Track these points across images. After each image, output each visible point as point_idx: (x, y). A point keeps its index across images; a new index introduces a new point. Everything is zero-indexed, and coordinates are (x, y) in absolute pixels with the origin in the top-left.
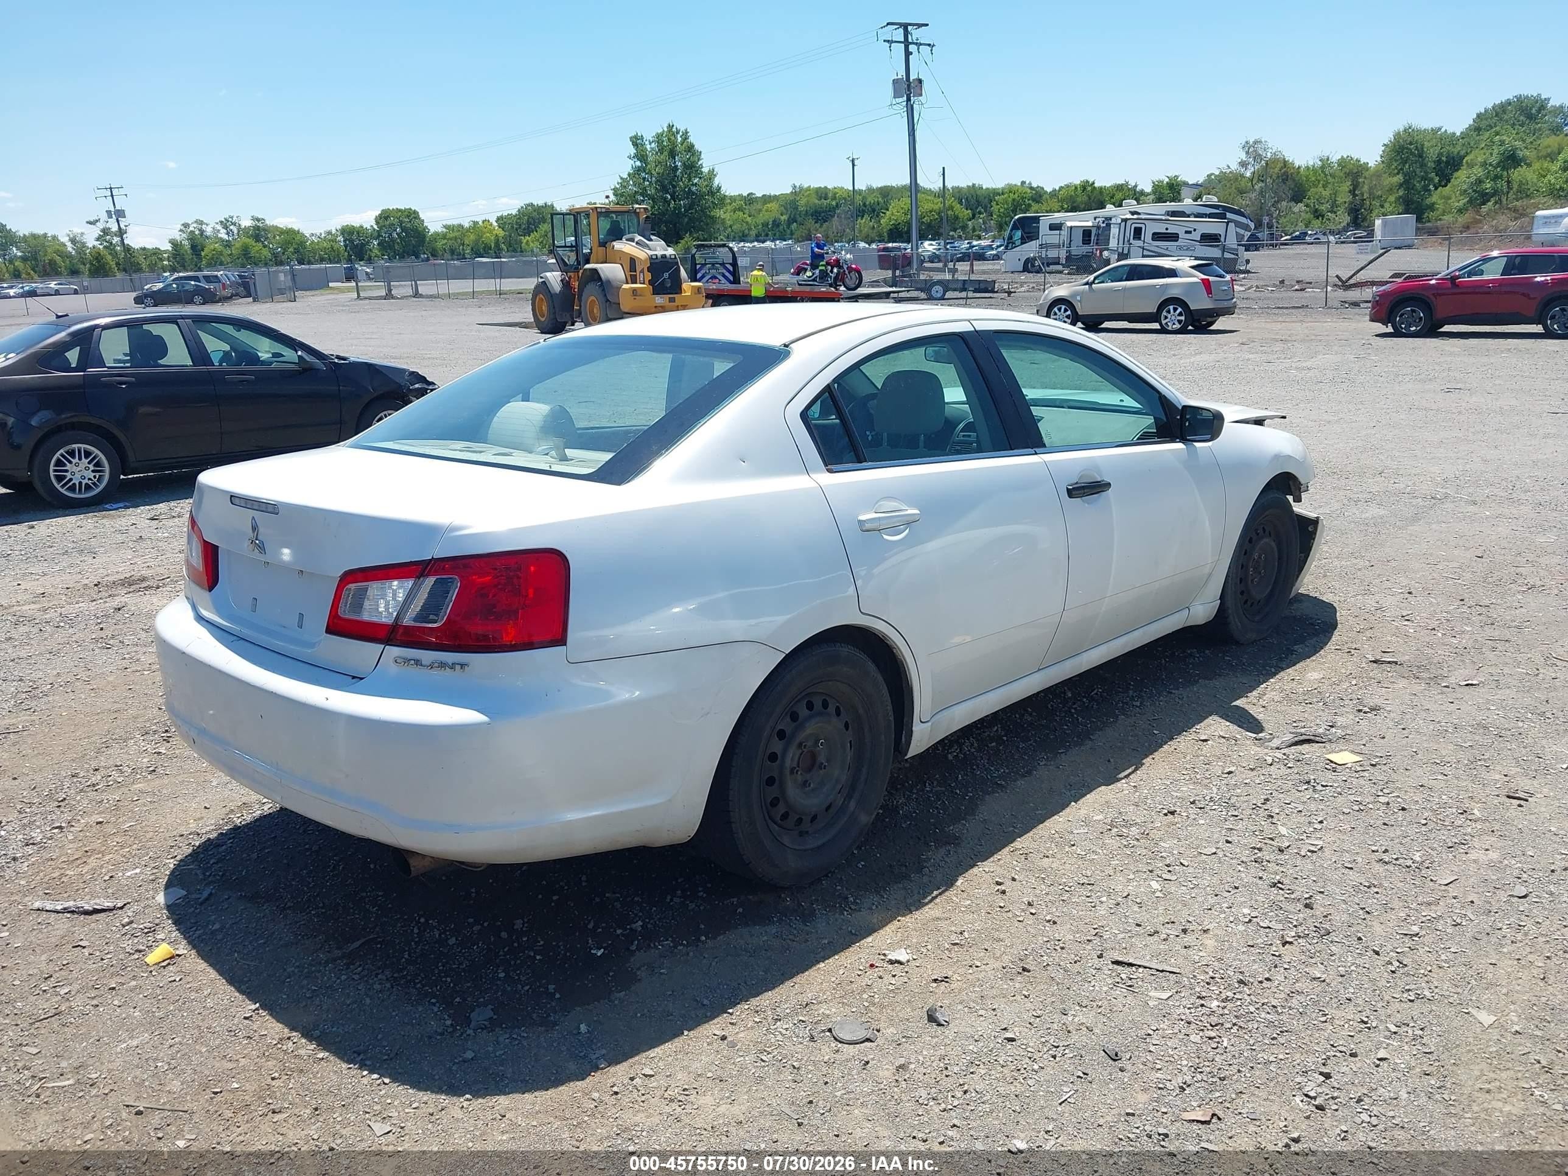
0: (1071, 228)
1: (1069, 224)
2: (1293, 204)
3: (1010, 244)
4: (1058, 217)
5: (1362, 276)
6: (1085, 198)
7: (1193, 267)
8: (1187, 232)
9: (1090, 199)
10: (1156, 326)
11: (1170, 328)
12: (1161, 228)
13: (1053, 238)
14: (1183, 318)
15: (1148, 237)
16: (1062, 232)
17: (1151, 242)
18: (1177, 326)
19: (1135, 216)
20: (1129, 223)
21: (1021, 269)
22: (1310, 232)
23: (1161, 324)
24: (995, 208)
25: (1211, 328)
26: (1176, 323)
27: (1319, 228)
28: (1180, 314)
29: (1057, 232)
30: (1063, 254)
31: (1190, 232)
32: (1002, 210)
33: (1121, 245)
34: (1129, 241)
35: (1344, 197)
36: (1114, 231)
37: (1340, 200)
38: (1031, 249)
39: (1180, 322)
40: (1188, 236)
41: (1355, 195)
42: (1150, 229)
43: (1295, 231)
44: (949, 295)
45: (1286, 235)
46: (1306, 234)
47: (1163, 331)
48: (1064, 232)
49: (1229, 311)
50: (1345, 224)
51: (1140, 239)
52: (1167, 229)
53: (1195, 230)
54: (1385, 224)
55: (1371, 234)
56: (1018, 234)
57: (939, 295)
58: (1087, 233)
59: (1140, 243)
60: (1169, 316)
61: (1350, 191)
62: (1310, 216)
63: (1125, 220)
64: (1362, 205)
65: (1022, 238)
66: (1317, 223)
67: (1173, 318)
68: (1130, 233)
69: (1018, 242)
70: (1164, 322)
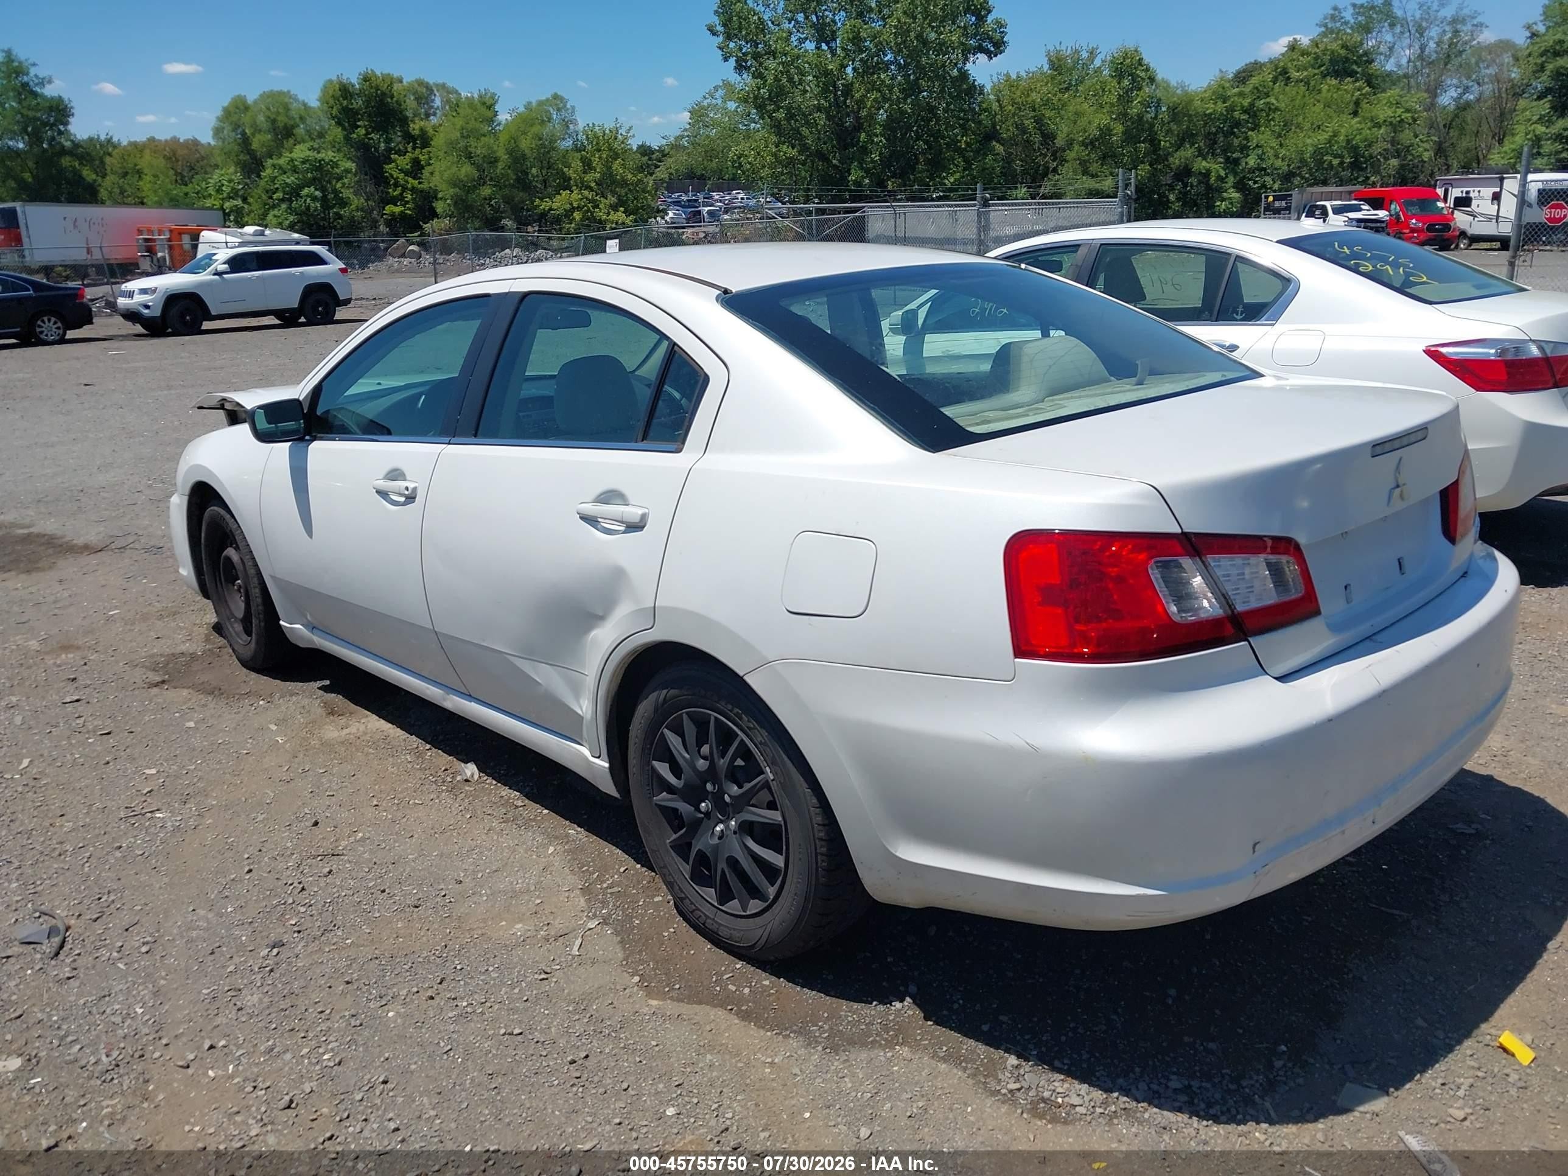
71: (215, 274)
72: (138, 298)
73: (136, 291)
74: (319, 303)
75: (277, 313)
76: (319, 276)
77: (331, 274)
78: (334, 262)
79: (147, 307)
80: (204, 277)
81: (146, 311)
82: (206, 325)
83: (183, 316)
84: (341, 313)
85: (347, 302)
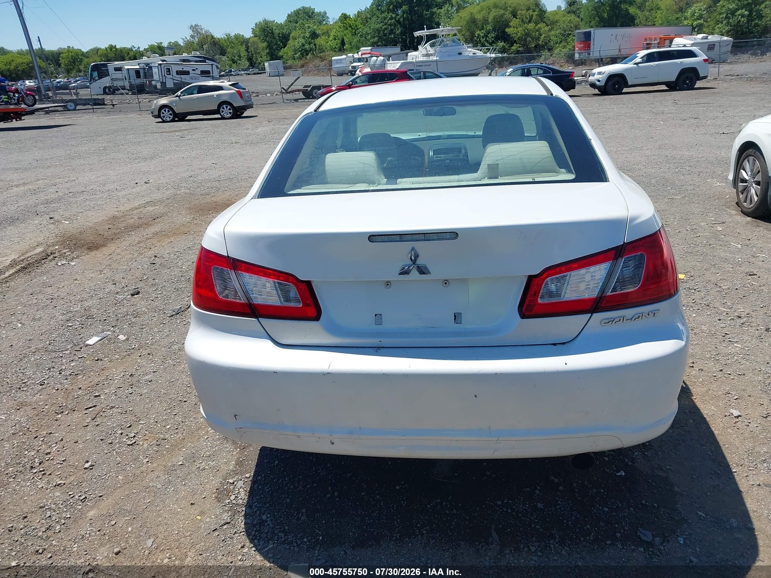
0: (128, 69)
1: (126, 67)
2: (221, 56)
3: (92, 79)
4: (117, 63)
5: (293, 88)
6: (113, 55)
7: (230, 85)
8: (193, 70)
9: (116, 55)
10: (218, 116)
11: (226, 117)
12: (180, 68)
13: (118, 75)
14: (231, 111)
15: (174, 74)
16: (123, 72)
17: (176, 76)
18: (230, 115)
19: (165, 62)
20: (163, 66)
21: (102, 93)
22: (233, 70)
23: (221, 115)
24: (62, 61)
25: (243, 115)
26: (229, 114)
27: (236, 68)
28: (230, 109)
29: (120, 72)
30: (127, 85)
31: (195, 70)
32: (66, 62)
33: (161, 78)
34: (165, 76)
35: (243, 53)
36: (155, 70)
37: (242, 55)
38: (106, 82)
39: (230, 113)
40: (194, 72)
41: (248, 52)
42: (174, 69)
43: (226, 70)
44: (78, 107)
45: (222, 72)
46: (231, 71)
47: (223, 118)
48: (125, 72)
49: (250, 106)
50: (247, 66)
51: (170, 74)
52: (183, 69)
53: (197, 69)
54: (270, 65)
55: (264, 69)
56: (95, 74)
57: (73, 108)
58: (137, 72)
59: (170, 76)
60: (224, 110)
61: (246, 50)
62: (231, 62)
63: (160, 65)
64: (253, 56)
65: (99, 75)
66: (234, 65)
67: (226, 111)
68: (164, 72)
69: (97, 78)
70: (222, 114)
71: (635, 64)
72: (597, 77)
73: (597, 73)
74: (687, 78)
75: (667, 84)
76: (690, 63)
77: (698, 63)
78: (702, 55)
79: (599, 81)
80: (630, 65)
81: (598, 83)
82: (625, 90)
83: (614, 85)
84: (698, 84)
85: (705, 77)
